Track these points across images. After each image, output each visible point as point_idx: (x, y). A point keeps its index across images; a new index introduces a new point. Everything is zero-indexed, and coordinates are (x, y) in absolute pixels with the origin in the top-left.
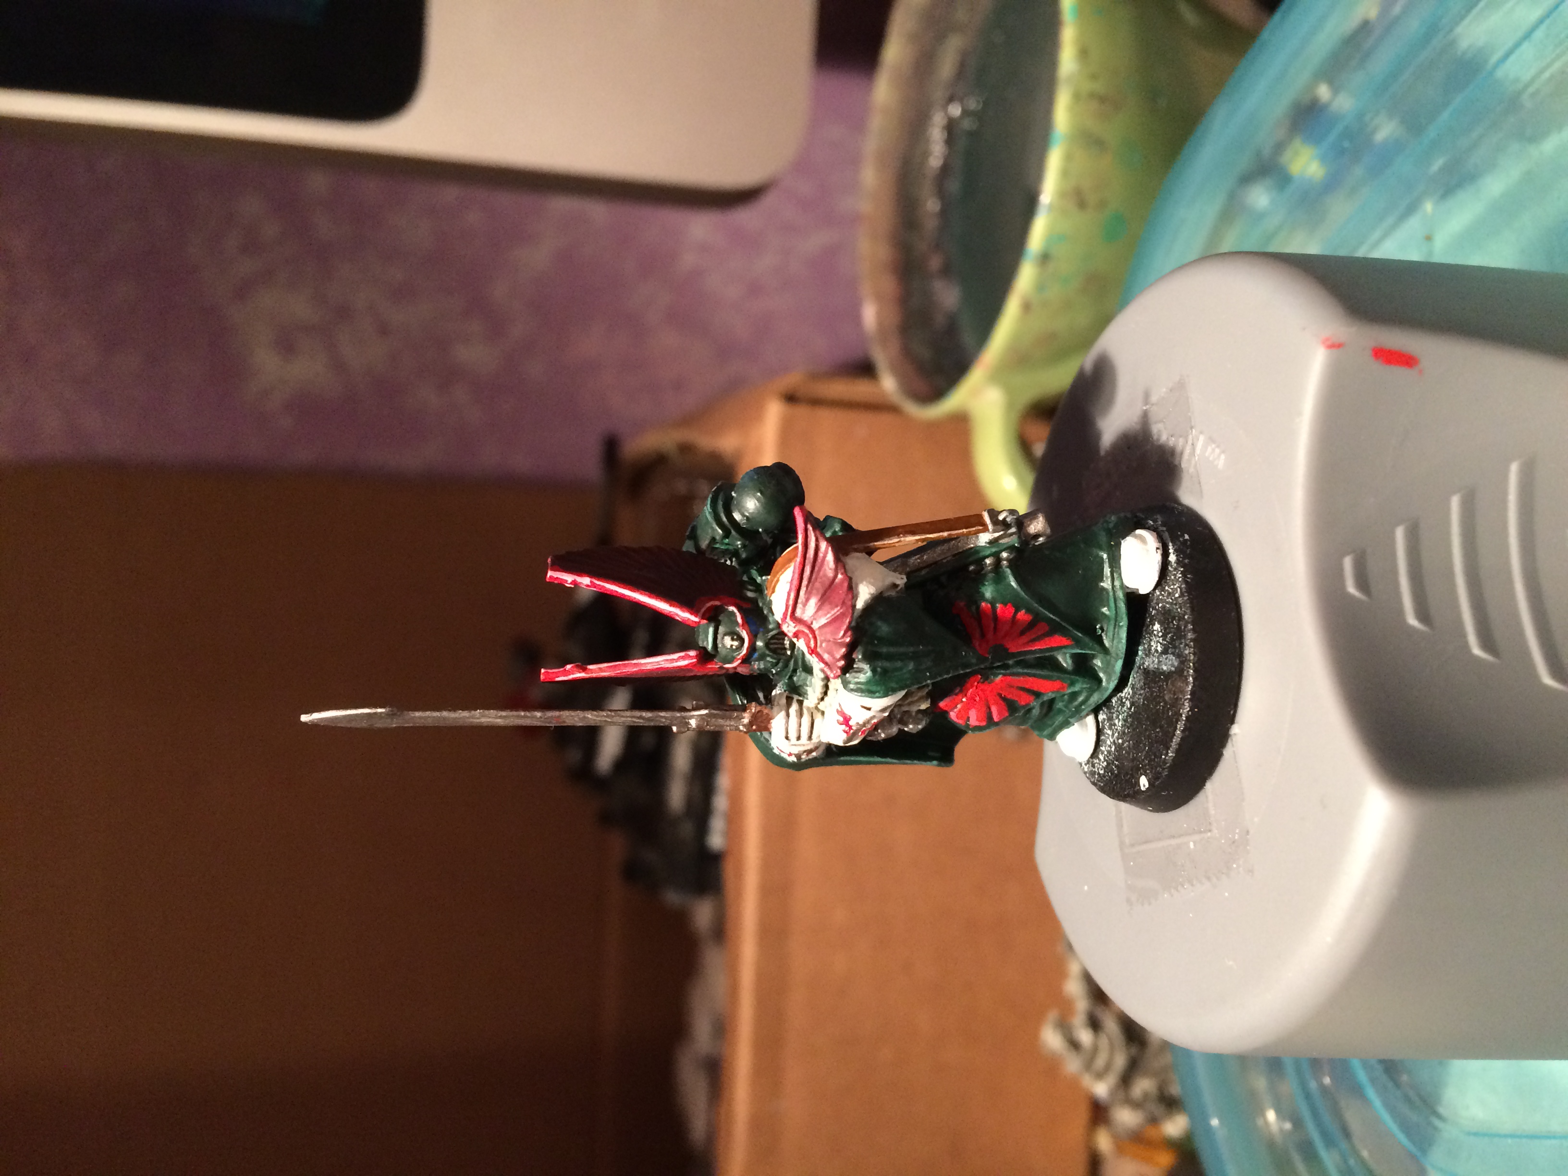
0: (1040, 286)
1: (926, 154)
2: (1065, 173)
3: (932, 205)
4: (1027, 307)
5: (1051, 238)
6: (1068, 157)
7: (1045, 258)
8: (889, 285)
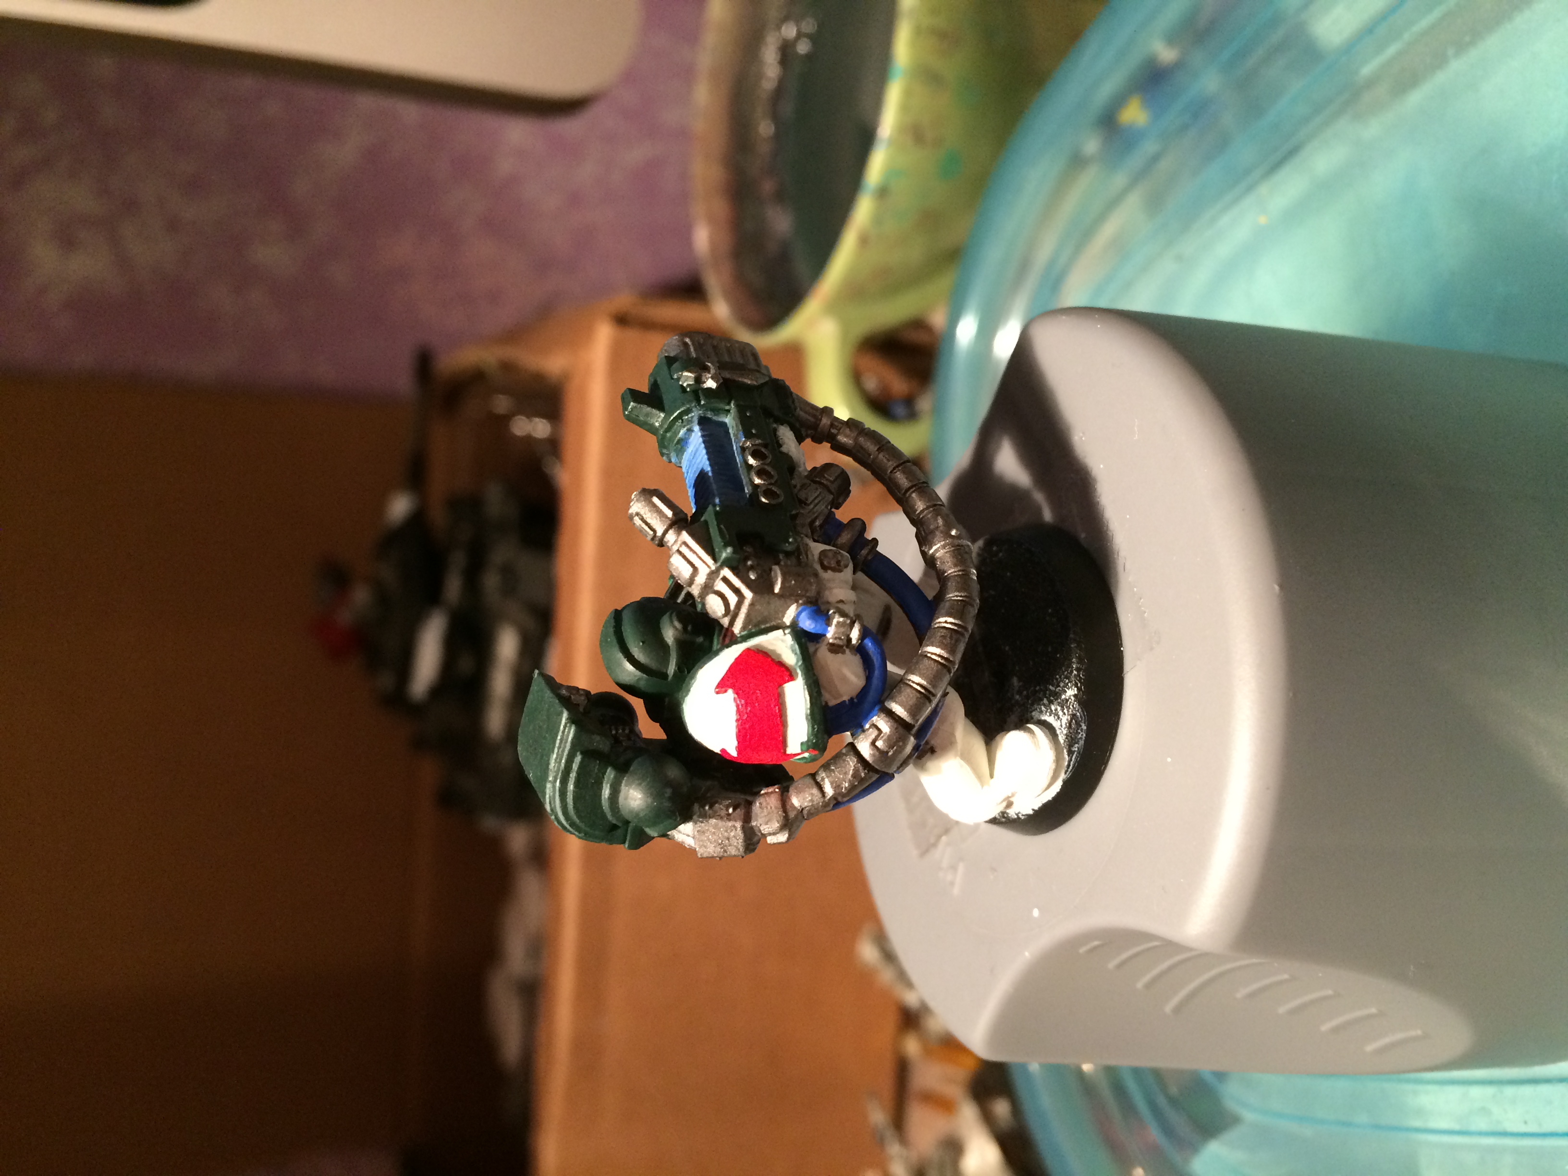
0: (878, 219)
1: (760, 76)
2: (904, 108)
3: (765, 128)
4: (864, 241)
5: (891, 172)
6: (908, 93)
7: (883, 192)
8: (721, 207)
